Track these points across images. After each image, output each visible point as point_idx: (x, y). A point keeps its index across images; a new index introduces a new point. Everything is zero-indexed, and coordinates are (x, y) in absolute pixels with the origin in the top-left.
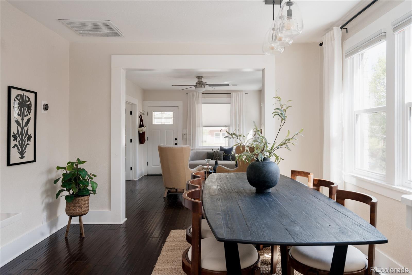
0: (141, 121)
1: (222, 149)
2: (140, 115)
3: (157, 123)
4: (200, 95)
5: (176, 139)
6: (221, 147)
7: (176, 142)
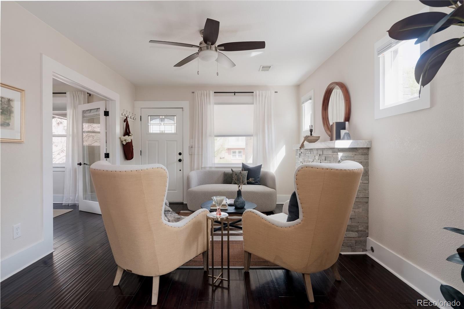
0: (127, 126)
1: (245, 168)
2: (126, 118)
3: (154, 132)
4: (212, 93)
5: (180, 154)
6: (243, 164)
7: (180, 157)
